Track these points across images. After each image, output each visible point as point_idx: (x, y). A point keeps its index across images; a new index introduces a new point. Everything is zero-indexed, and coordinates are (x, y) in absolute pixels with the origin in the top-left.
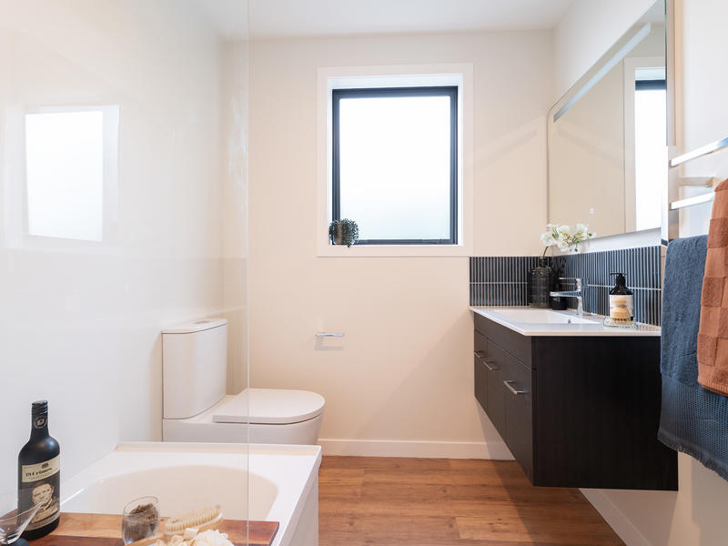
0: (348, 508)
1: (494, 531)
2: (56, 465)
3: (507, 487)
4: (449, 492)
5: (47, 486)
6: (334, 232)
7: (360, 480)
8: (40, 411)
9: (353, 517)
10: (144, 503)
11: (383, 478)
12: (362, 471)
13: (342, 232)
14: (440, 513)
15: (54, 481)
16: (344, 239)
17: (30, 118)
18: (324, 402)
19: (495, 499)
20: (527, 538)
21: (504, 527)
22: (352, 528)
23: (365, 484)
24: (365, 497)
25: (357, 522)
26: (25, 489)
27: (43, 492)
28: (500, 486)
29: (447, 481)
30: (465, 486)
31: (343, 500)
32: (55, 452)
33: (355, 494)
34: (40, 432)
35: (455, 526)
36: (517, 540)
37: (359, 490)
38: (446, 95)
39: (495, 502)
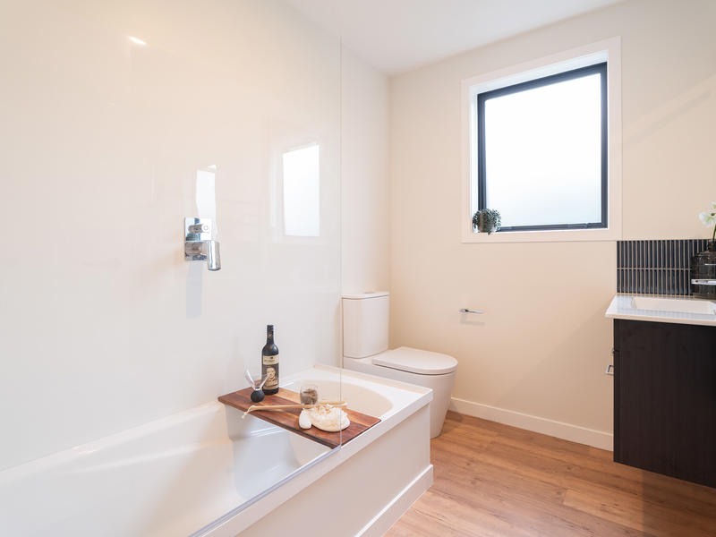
0: (470, 454)
1: (603, 510)
2: (277, 359)
3: (645, 485)
4: (573, 469)
5: (273, 369)
6: (476, 221)
7: (490, 439)
8: (270, 329)
9: (472, 460)
10: (312, 388)
11: (512, 443)
12: (496, 433)
13: (485, 221)
14: (554, 481)
15: (276, 367)
16: (485, 227)
17: (285, 155)
18: (455, 365)
19: (623, 490)
20: (640, 528)
21: (616, 511)
22: (467, 467)
23: (492, 443)
24: (488, 451)
25: (473, 465)
26: (265, 368)
27: (271, 371)
28: (638, 483)
29: (577, 462)
30: (593, 470)
31: (469, 448)
32: (276, 353)
33: (481, 447)
34: (270, 341)
35: (563, 495)
36: (626, 525)
37: (486, 446)
38: (597, 72)
39: (620, 492)
